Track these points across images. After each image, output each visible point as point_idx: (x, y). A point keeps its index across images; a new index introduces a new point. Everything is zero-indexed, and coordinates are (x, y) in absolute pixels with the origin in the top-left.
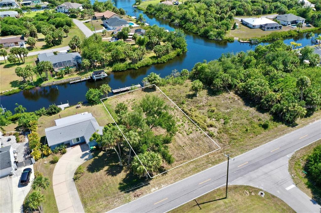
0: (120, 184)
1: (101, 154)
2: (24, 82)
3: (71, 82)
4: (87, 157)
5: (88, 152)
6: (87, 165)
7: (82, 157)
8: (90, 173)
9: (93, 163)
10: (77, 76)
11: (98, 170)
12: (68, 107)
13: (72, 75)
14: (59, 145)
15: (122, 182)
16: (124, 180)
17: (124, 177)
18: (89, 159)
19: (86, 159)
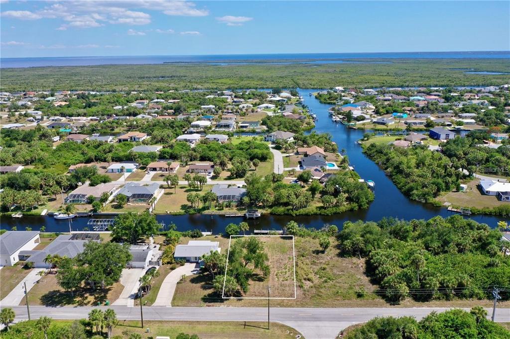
0: (205, 296)
1: (206, 273)
2: (191, 207)
3: (226, 215)
4: (195, 272)
5: (198, 269)
6: (192, 278)
7: (192, 272)
8: (190, 283)
9: (197, 277)
10: (236, 211)
11: (197, 283)
12: (210, 235)
13: (232, 209)
14: (181, 258)
15: (206, 295)
16: (209, 295)
17: (210, 293)
18: (196, 274)
19: (194, 274)
